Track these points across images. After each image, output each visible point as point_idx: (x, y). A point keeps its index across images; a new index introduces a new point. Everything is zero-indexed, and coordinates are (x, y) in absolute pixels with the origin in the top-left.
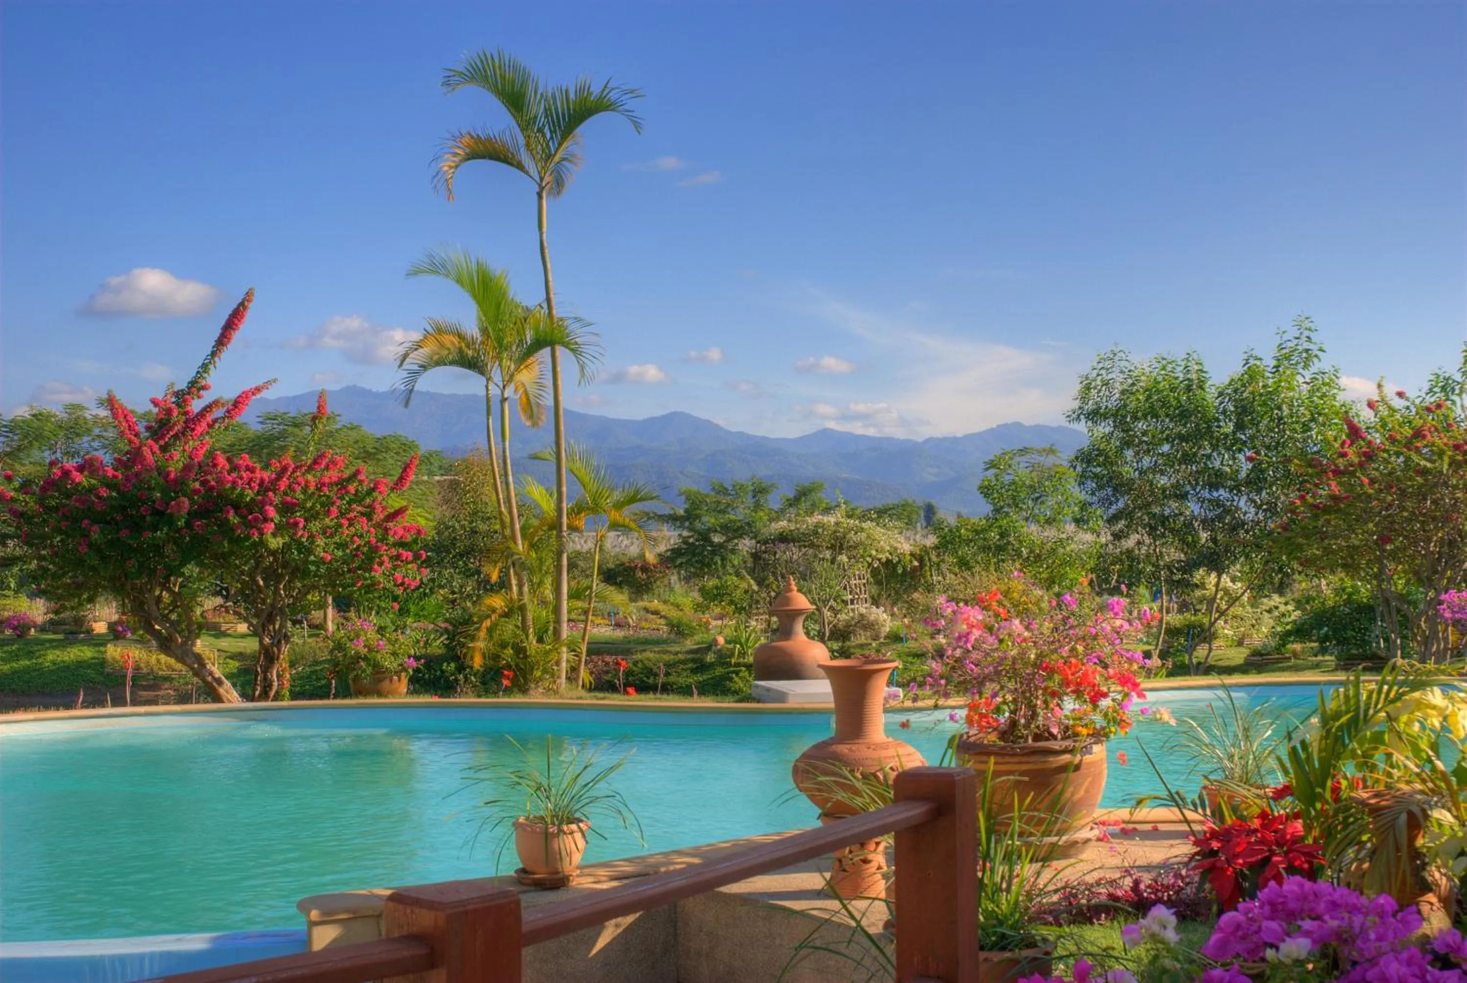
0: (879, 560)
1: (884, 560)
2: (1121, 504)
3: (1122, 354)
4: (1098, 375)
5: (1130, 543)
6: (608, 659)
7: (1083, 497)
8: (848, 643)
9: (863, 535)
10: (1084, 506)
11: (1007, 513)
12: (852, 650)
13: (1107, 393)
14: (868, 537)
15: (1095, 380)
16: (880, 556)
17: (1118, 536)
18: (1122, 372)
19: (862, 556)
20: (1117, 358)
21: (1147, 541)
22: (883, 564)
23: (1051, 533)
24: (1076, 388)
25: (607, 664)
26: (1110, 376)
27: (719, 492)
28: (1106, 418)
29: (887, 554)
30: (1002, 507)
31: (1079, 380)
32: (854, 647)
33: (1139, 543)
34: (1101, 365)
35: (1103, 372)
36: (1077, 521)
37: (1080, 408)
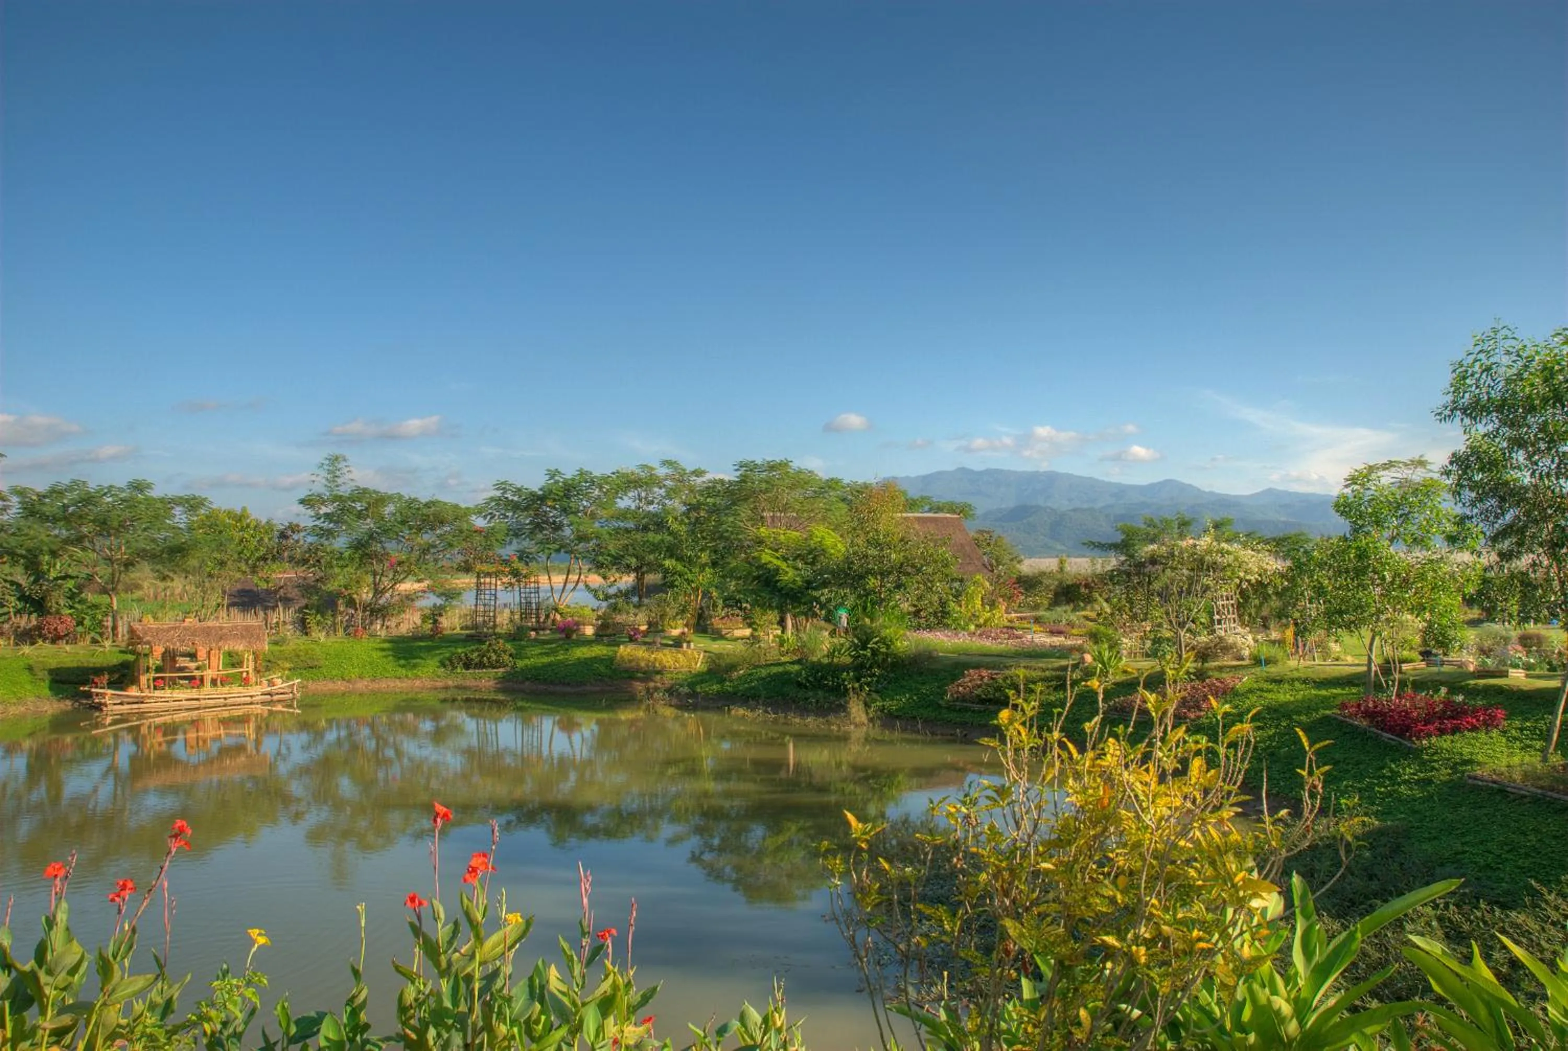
0: (1249, 581)
1: (1253, 581)
2: (1509, 517)
3: (1505, 332)
4: (1476, 361)
5: (1523, 562)
6: (984, 673)
7: (1459, 510)
8: (1206, 665)
9: (1231, 558)
10: (1462, 521)
11: (1368, 533)
12: (1211, 673)
13: (1489, 381)
14: (1236, 559)
15: (1472, 366)
16: (1248, 577)
17: (1506, 556)
18: (1508, 353)
19: (1230, 578)
20: (1500, 336)
21: (1546, 563)
22: (1252, 585)
23: (1419, 554)
24: (1446, 378)
25: (982, 678)
26: (1492, 360)
27: (1149, 526)
28: (1489, 413)
29: (1257, 576)
30: (1362, 526)
31: (1451, 368)
32: (1212, 669)
33: (1534, 564)
34: (1478, 348)
35: (1482, 356)
36: (1452, 539)
37: (1454, 402)
